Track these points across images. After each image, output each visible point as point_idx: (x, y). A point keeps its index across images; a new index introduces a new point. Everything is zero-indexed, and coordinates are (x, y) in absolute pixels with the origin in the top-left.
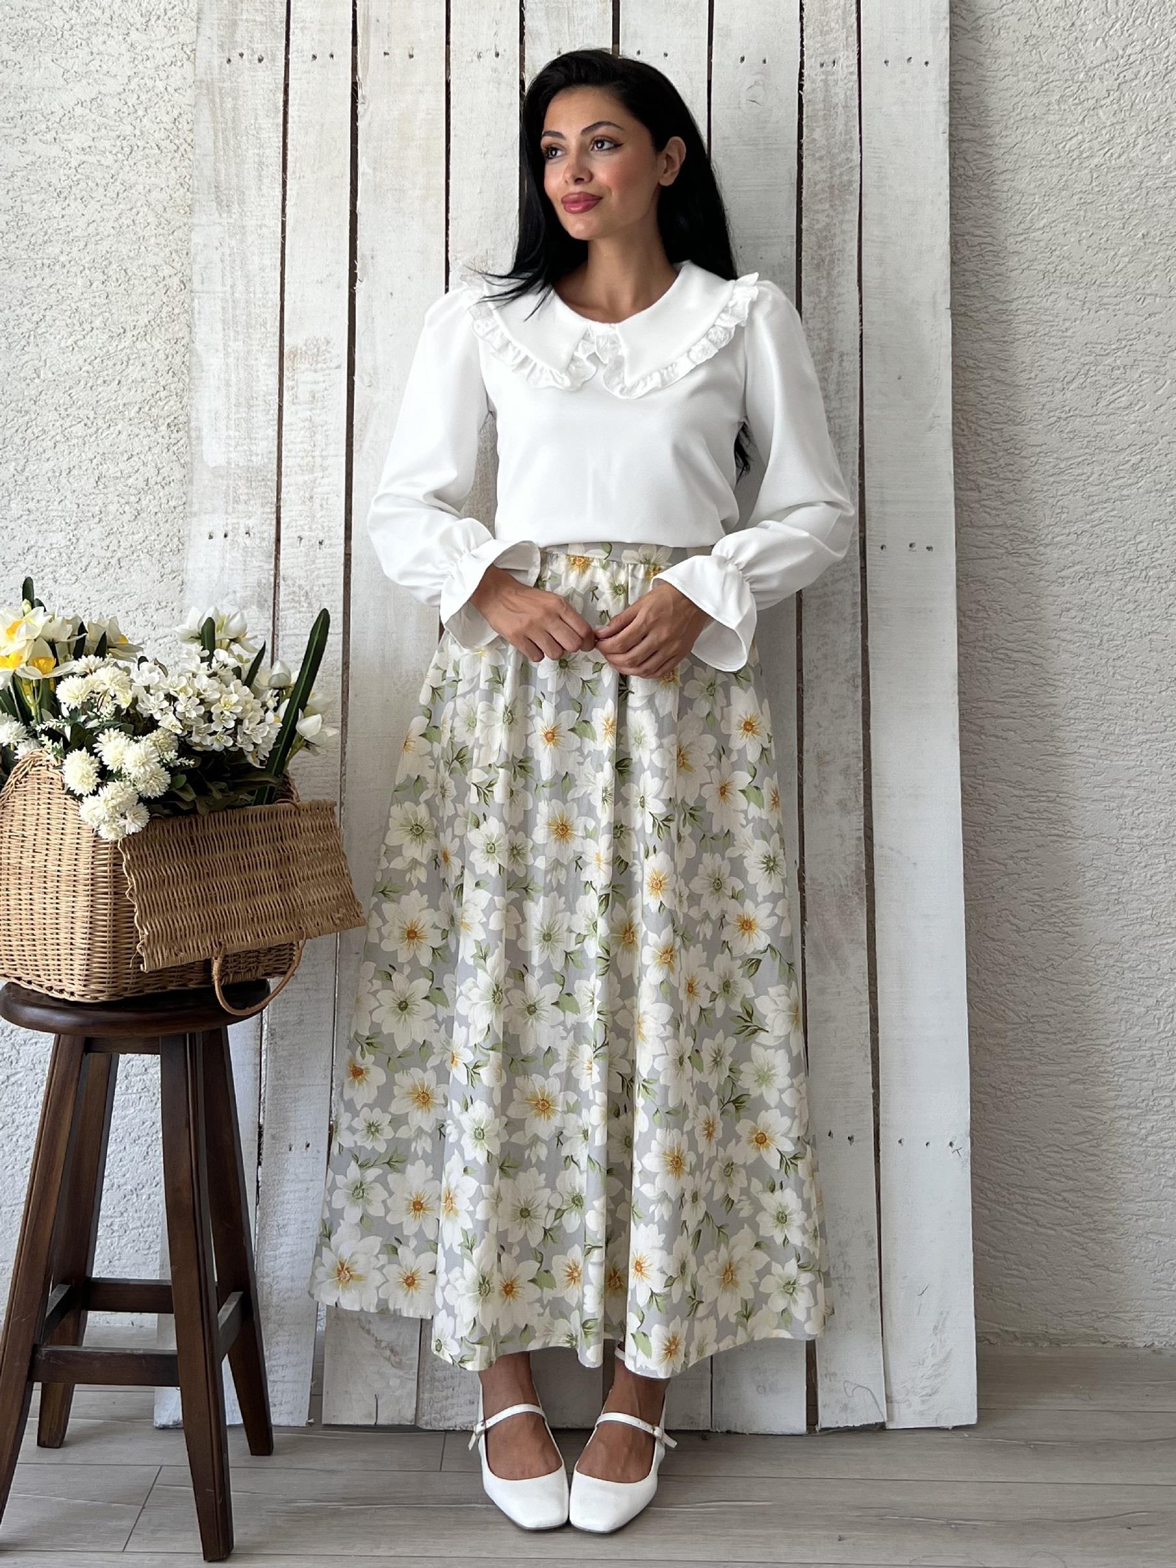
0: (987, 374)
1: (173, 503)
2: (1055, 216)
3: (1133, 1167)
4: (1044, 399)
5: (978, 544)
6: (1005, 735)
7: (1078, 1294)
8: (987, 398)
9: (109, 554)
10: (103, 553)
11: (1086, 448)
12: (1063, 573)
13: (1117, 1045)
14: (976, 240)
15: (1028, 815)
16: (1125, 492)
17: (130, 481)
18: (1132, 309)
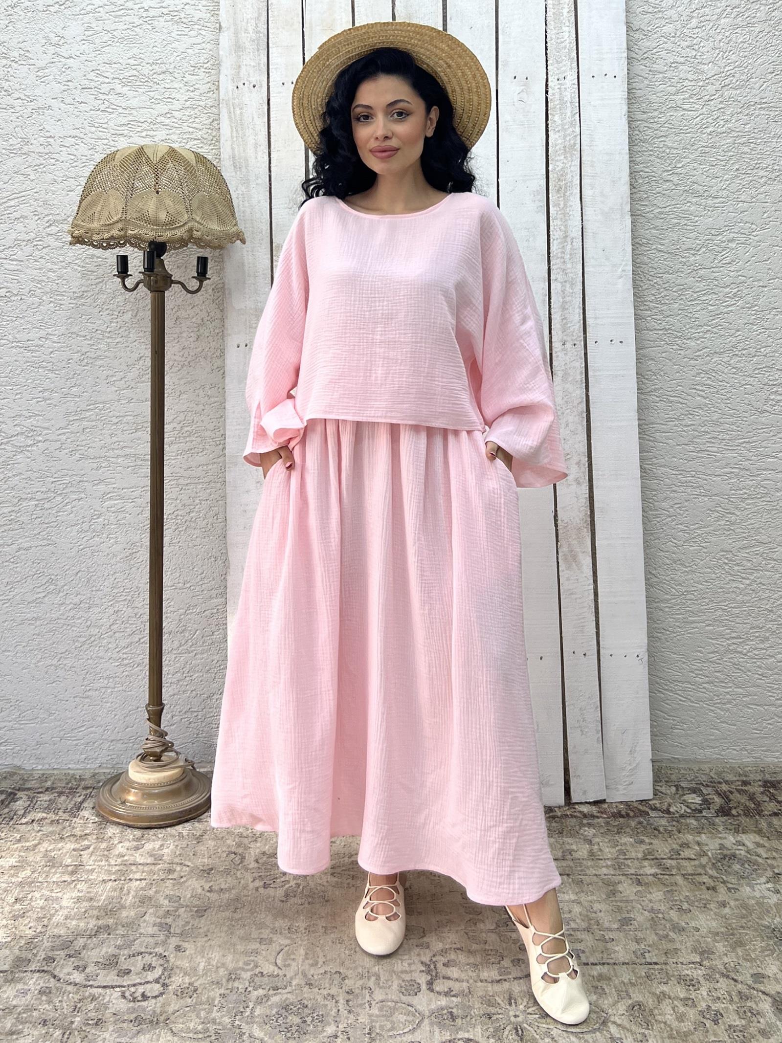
0: (654, 247)
1: (217, 331)
2: (688, 160)
3: (740, 670)
4: (684, 260)
5: (652, 339)
6: (666, 441)
7: (713, 737)
8: (653, 260)
9: (183, 359)
10: (180, 359)
11: (708, 285)
12: (697, 354)
13: (730, 606)
14: (647, 174)
15: (680, 484)
16: (730, 309)
17: (194, 320)
18: (731, 209)
